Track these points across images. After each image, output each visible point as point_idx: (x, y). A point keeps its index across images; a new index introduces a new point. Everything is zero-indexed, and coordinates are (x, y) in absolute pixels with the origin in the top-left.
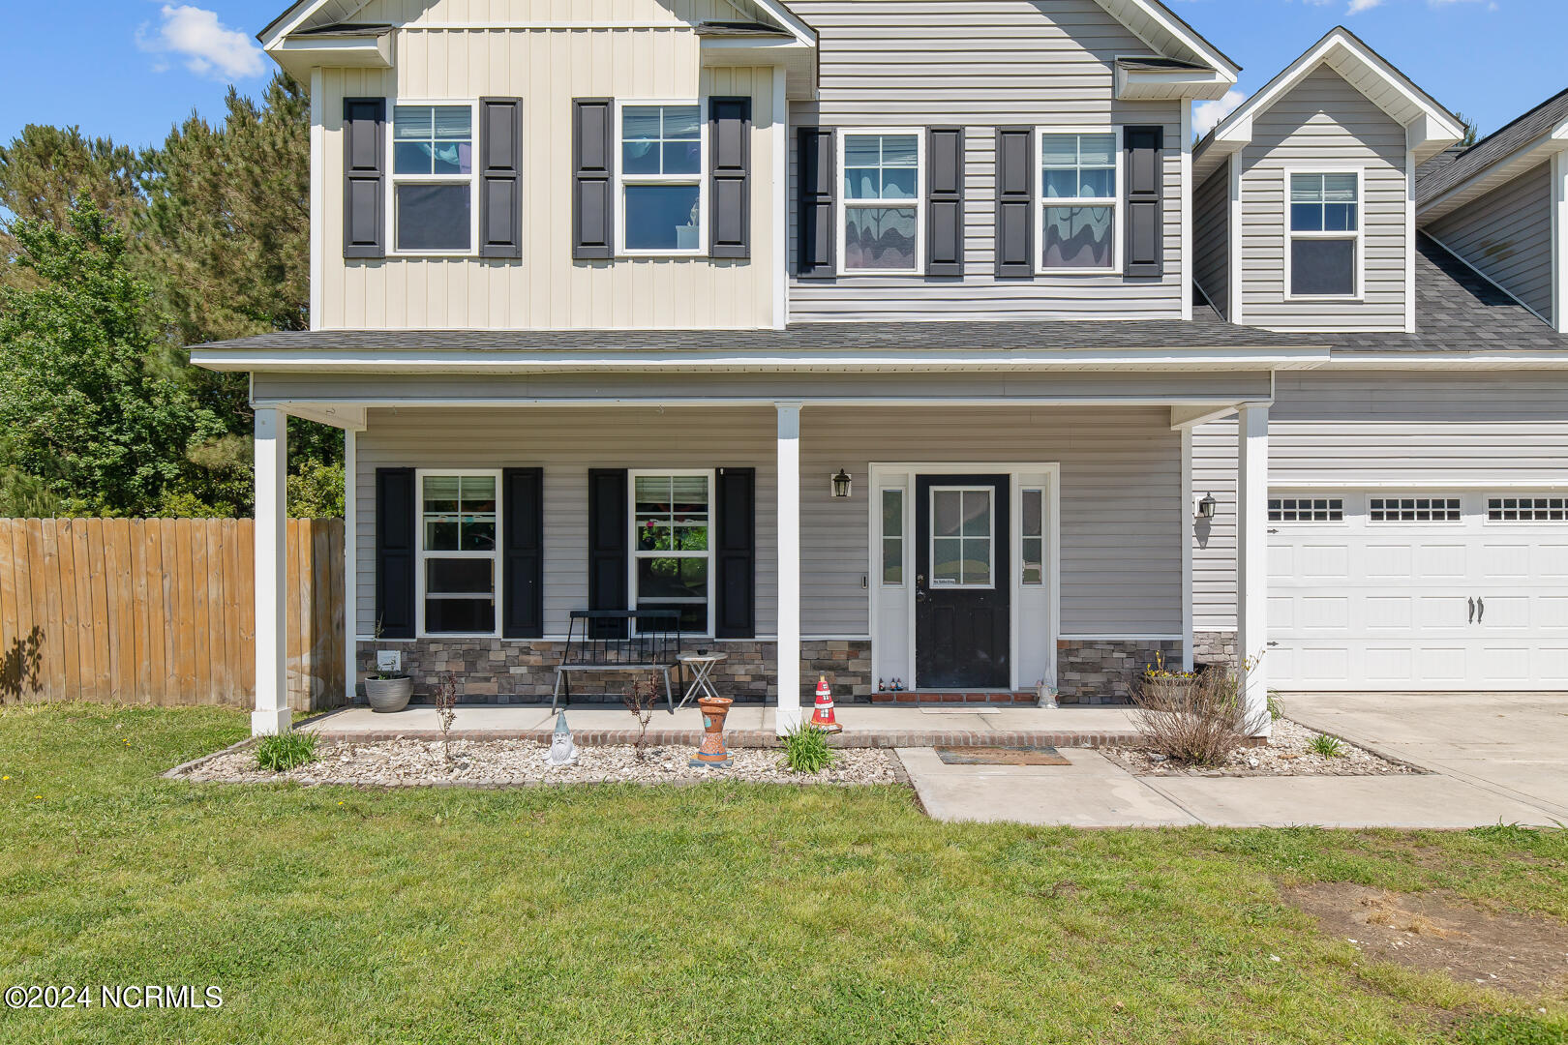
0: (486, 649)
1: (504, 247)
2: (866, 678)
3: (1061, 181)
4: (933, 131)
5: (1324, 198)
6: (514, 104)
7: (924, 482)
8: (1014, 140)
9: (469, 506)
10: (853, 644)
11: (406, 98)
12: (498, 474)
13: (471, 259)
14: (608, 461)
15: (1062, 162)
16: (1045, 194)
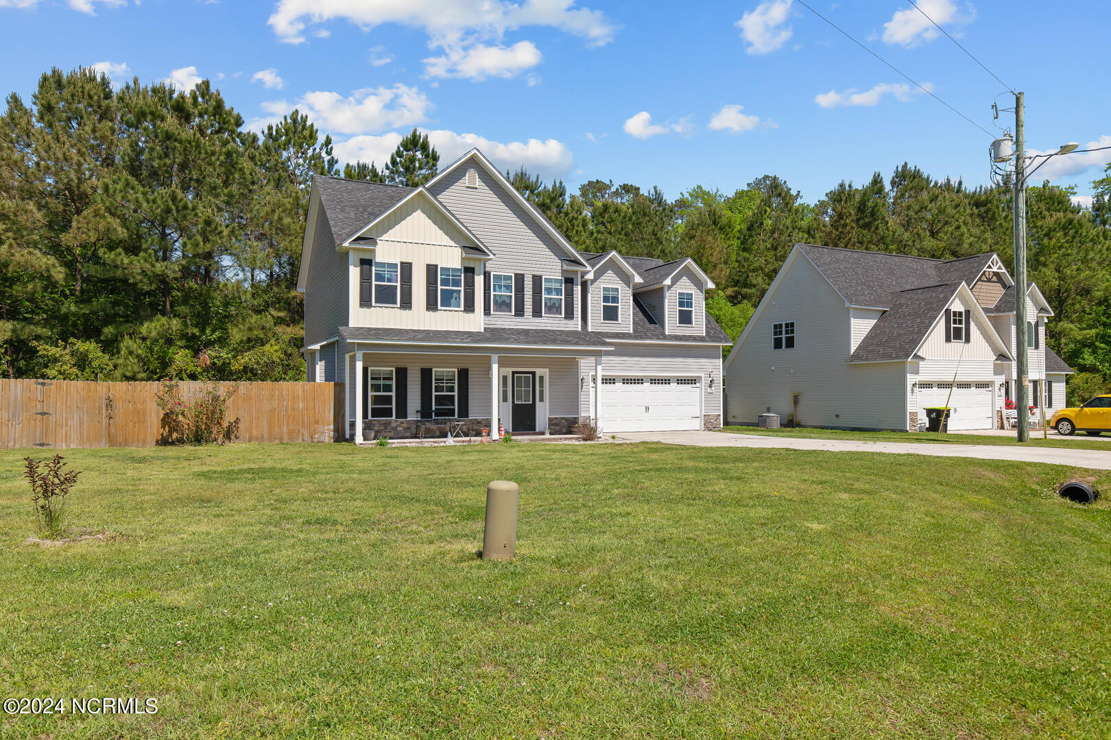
0: (390, 422)
1: (407, 304)
3: (549, 291)
4: (516, 274)
5: (611, 294)
6: (410, 264)
7: (514, 373)
8: (537, 280)
9: (384, 379)
11: (378, 260)
12: (394, 369)
13: (397, 308)
14: (426, 366)
15: (549, 285)
16: (545, 294)
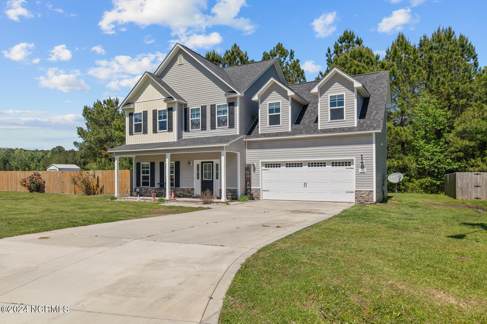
1: (145, 132)
2: (194, 194)
3: (219, 112)
5: (274, 107)
6: (146, 112)
7: (202, 163)
8: (213, 107)
9: (146, 168)
10: (192, 189)
11: (136, 112)
12: (149, 163)
13: (142, 134)
14: (162, 161)
16: (218, 115)
